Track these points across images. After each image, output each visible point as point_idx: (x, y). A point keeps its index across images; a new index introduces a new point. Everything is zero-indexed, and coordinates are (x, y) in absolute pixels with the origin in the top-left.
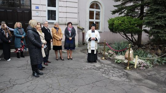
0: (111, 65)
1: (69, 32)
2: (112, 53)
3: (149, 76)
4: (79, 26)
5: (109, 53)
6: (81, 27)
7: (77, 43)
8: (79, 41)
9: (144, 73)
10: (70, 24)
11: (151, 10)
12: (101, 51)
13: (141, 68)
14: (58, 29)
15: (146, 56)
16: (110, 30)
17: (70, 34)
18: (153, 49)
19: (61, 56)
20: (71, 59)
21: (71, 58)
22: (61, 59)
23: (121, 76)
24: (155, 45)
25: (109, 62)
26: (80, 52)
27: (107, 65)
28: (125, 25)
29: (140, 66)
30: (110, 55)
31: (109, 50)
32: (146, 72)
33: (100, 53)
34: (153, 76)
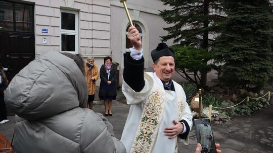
1: (107, 72)
3: (230, 133)
6: (114, 62)
9: (223, 130)
10: (109, 60)
11: (223, 38)
13: (217, 122)
15: (219, 104)
17: (109, 76)
18: (226, 93)
23: (193, 136)
24: (226, 87)
28: (187, 60)
29: (215, 120)
32: (225, 128)
34: (236, 133)
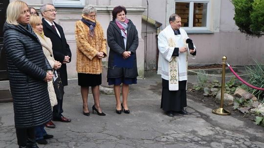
0: (243, 132)
2: (247, 96)
4: (145, 18)
5: (238, 96)
6: (152, 20)
7: (140, 65)
8: (145, 62)
12: (212, 90)
14: (94, 26)
16: (237, 28)
19: (95, 104)
20: (127, 112)
21: (126, 109)
22: (97, 111)
25: (237, 122)
26: (151, 92)
27: (232, 131)
30: (241, 101)
31: (235, 86)
33: (208, 96)
